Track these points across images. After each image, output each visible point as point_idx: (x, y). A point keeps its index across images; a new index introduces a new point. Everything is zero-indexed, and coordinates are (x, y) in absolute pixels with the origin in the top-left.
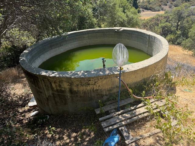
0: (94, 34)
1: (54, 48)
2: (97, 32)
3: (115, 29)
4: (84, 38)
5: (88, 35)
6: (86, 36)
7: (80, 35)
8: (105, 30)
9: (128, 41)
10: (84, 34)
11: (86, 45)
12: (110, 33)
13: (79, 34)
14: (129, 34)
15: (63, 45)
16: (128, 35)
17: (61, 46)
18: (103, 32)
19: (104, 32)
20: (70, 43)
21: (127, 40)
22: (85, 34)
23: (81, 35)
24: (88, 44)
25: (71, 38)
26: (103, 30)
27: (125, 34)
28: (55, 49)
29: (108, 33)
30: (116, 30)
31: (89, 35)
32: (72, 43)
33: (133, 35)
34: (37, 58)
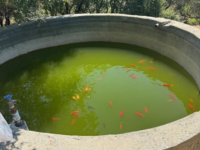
0: (120, 23)
1: (46, 36)
2: (126, 22)
3: (156, 22)
4: (101, 26)
5: (108, 23)
6: (106, 24)
7: (94, 21)
8: (140, 19)
9: (176, 50)
10: (102, 21)
11: (103, 41)
12: (148, 27)
13: (94, 19)
14: (180, 37)
15: (62, 33)
16: (177, 38)
17: (58, 34)
18: (134, 23)
19: (137, 23)
20: (76, 31)
21: (173, 48)
22: (104, 21)
23: (98, 21)
24: (107, 39)
25: (79, 24)
26: (137, 18)
27: (172, 35)
28: (47, 38)
29: (143, 26)
30: (158, 25)
31: (112, 23)
32: (79, 33)
33: (185, 41)
34: (7, 47)
